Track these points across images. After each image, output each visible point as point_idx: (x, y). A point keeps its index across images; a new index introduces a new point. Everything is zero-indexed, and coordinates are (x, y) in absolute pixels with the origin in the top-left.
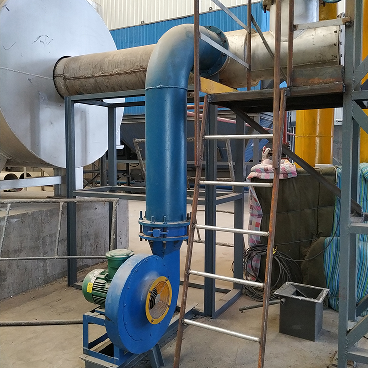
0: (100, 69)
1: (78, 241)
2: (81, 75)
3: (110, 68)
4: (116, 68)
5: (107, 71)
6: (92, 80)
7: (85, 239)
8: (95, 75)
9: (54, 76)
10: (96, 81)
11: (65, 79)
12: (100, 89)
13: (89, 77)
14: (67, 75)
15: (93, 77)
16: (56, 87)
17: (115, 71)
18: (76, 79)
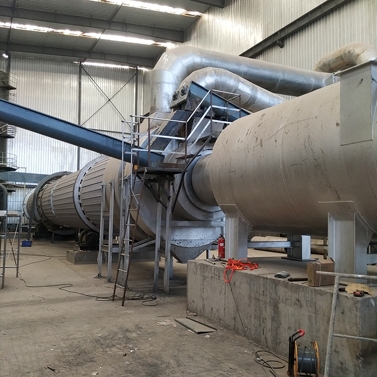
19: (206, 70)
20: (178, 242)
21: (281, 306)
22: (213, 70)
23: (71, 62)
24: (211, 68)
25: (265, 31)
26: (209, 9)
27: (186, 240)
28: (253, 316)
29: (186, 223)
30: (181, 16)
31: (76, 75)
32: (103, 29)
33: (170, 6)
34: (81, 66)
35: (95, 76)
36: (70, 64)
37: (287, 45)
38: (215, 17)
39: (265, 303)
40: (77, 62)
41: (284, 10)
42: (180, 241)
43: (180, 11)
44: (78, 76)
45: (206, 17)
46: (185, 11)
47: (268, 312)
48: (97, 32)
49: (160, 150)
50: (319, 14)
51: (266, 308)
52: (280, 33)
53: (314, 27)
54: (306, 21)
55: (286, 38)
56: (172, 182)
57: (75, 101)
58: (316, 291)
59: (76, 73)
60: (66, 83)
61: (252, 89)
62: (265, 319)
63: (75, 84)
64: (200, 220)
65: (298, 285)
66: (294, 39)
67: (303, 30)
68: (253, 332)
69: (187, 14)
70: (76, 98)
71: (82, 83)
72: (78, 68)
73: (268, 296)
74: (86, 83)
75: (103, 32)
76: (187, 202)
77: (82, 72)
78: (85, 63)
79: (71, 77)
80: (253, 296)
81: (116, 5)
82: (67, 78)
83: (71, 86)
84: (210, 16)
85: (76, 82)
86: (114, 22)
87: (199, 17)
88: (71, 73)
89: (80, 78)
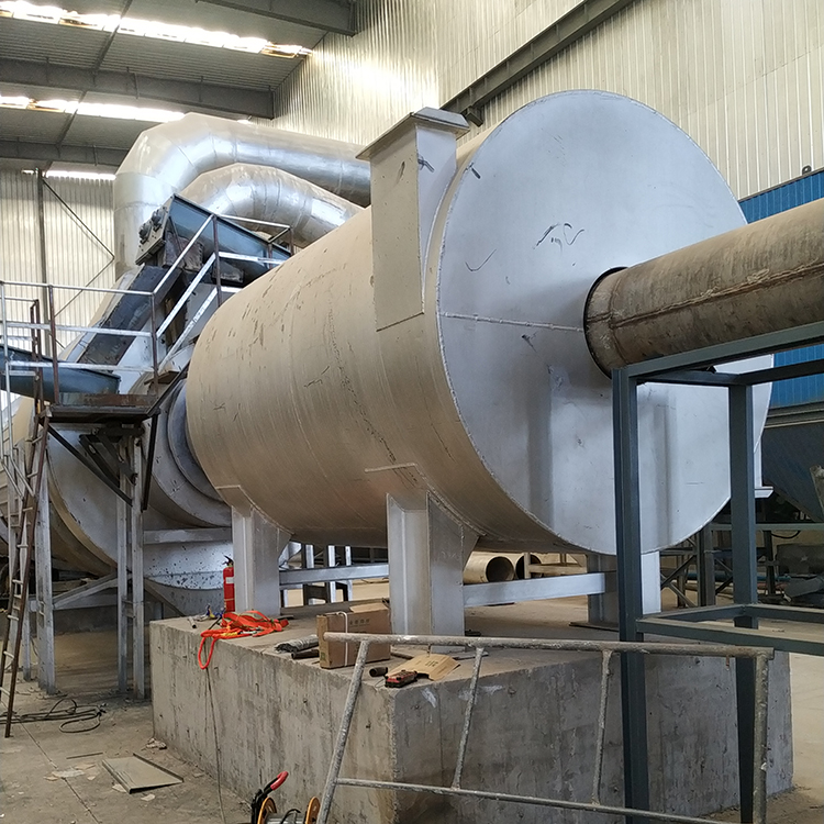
0: (710, 281)
1: (653, 749)
2: (657, 305)
3: (740, 273)
4: (757, 270)
5: (729, 284)
6: (686, 316)
7: (669, 747)
8: (696, 300)
9: (586, 323)
10: (696, 317)
11: (613, 324)
12: (708, 336)
13: (678, 309)
14: (619, 314)
15: (688, 307)
16: (591, 350)
17: (754, 278)
18: (641, 320)
19: (229, 170)
20: (180, 579)
21: (283, 715)
22: (247, 170)
23: (18, 172)
24: (242, 167)
25: (444, 89)
26: (323, 38)
27: (200, 573)
28: (246, 744)
29: (180, 535)
30: (260, 56)
31: (31, 203)
32: (81, 89)
33: (231, 33)
34: (42, 181)
35: (76, 202)
36: (14, 176)
37: (489, 119)
38: (338, 56)
39: (261, 712)
40: (32, 172)
41: (481, 37)
42: (185, 577)
43: (255, 45)
44: (36, 203)
45: (319, 58)
46: (270, 44)
47: (266, 734)
48: (68, 98)
49: (106, 363)
50: (551, 44)
51: (262, 722)
52: (474, 92)
53: (543, 75)
54: (526, 62)
55: (488, 104)
56: (137, 440)
57: (34, 263)
58: (331, 678)
59: (31, 196)
60: (9, 220)
61: (347, 215)
62: (262, 749)
63: (29, 222)
64: (217, 526)
65: (304, 666)
66: (505, 105)
67: (520, 85)
68: (247, 778)
69: (274, 52)
70: (33, 257)
71: (48, 220)
72: (35, 186)
73: (265, 696)
74: (56, 218)
75: (82, 98)
76: (181, 485)
77: (43, 193)
78: (49, 174)
79: (21, 208)
80: (244, 698)
81: (103, 31)
82: (10, 210)
83: (21, 227)
84: (327, 53)
85: (31, 218)
86: (105, 72)
87: (303, 59)
88: (18, 196)
89: (41, 208)
